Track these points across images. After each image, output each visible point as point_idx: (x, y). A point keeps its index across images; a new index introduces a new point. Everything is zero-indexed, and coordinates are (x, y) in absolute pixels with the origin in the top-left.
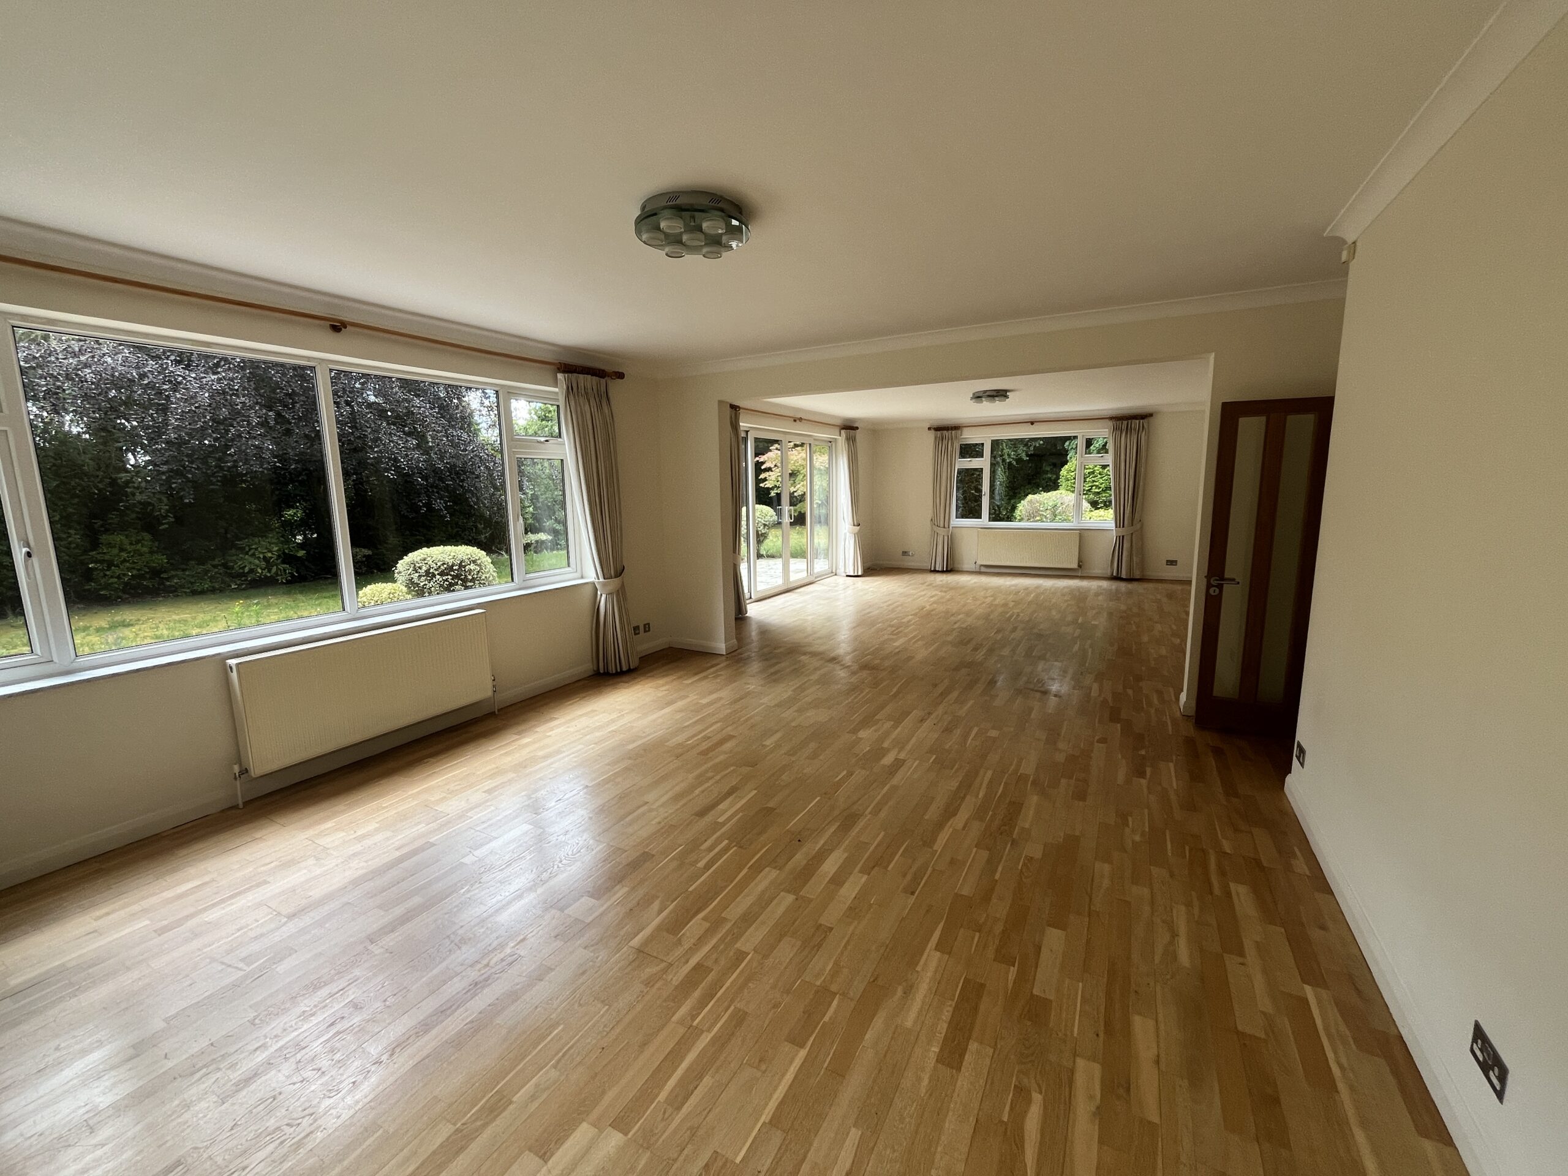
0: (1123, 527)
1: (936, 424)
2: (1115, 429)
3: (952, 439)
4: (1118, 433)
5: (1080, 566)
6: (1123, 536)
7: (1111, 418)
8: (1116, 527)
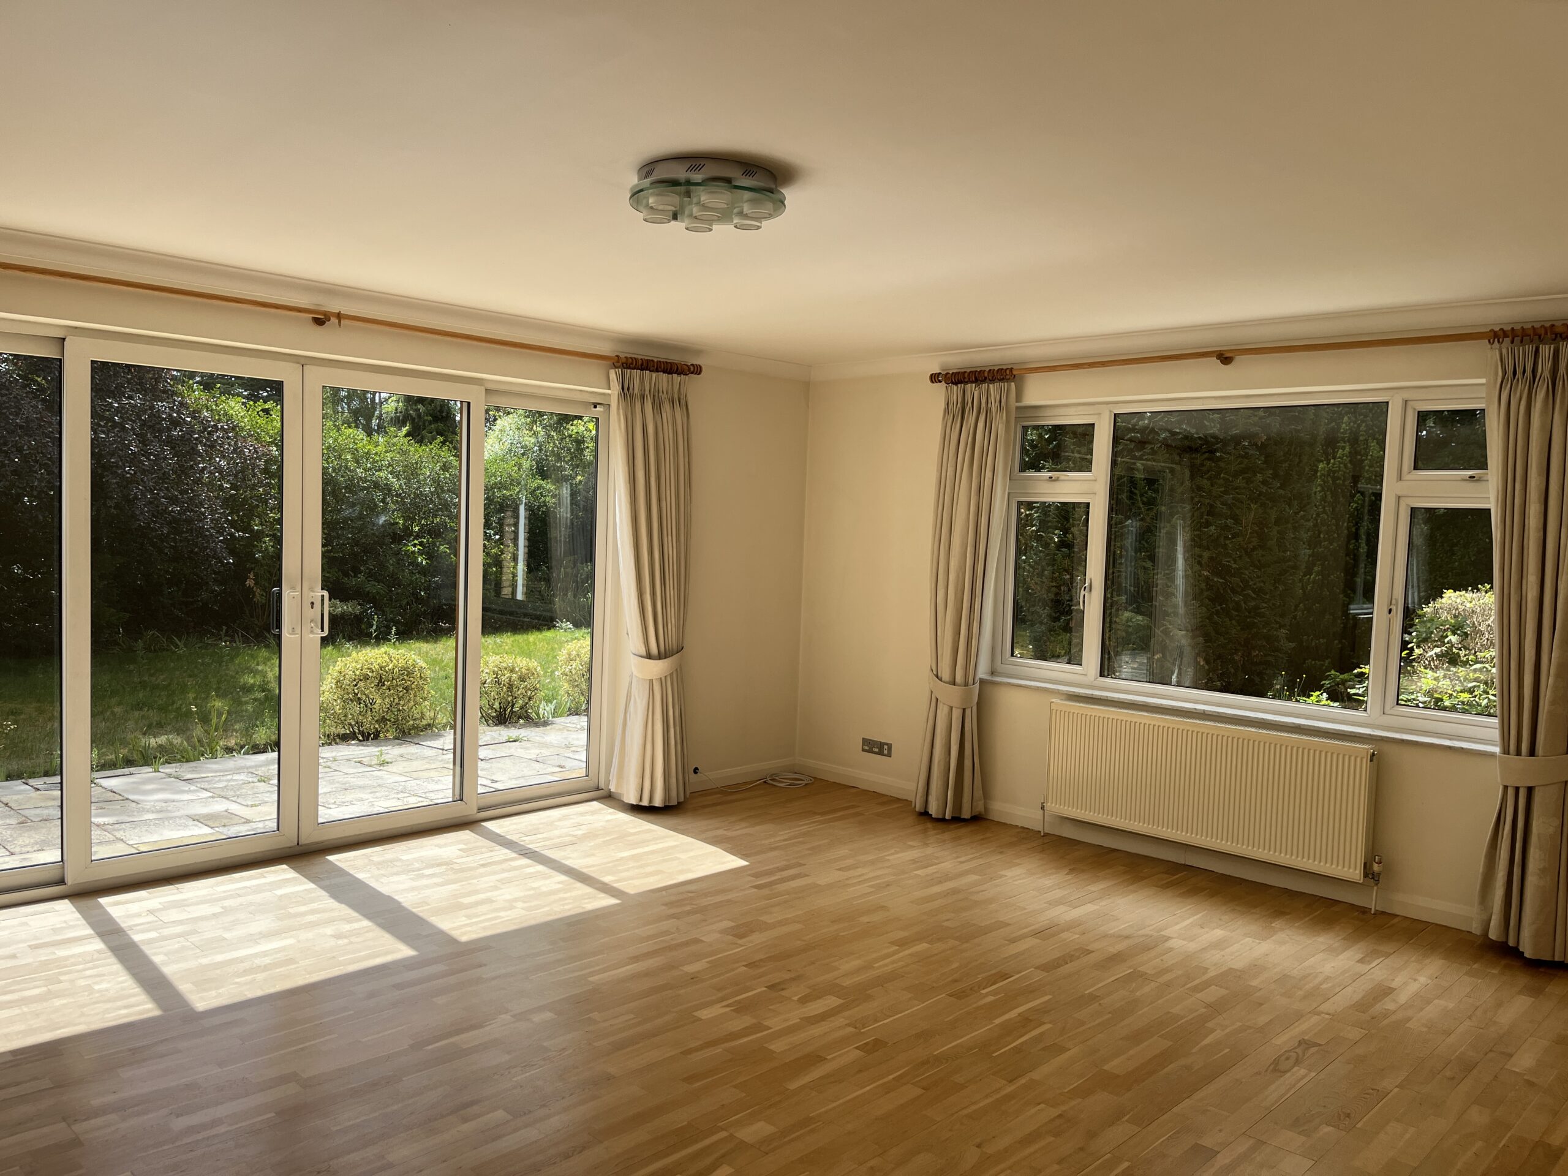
0: (1532, 753)
1: (957, 361)
2: (1510, 375)
3: (988, 410)
4: (1521, 388)
5: (1368, 872)
6: (1530, 790)
7: (1496, 336)
8: (1506, 751)
